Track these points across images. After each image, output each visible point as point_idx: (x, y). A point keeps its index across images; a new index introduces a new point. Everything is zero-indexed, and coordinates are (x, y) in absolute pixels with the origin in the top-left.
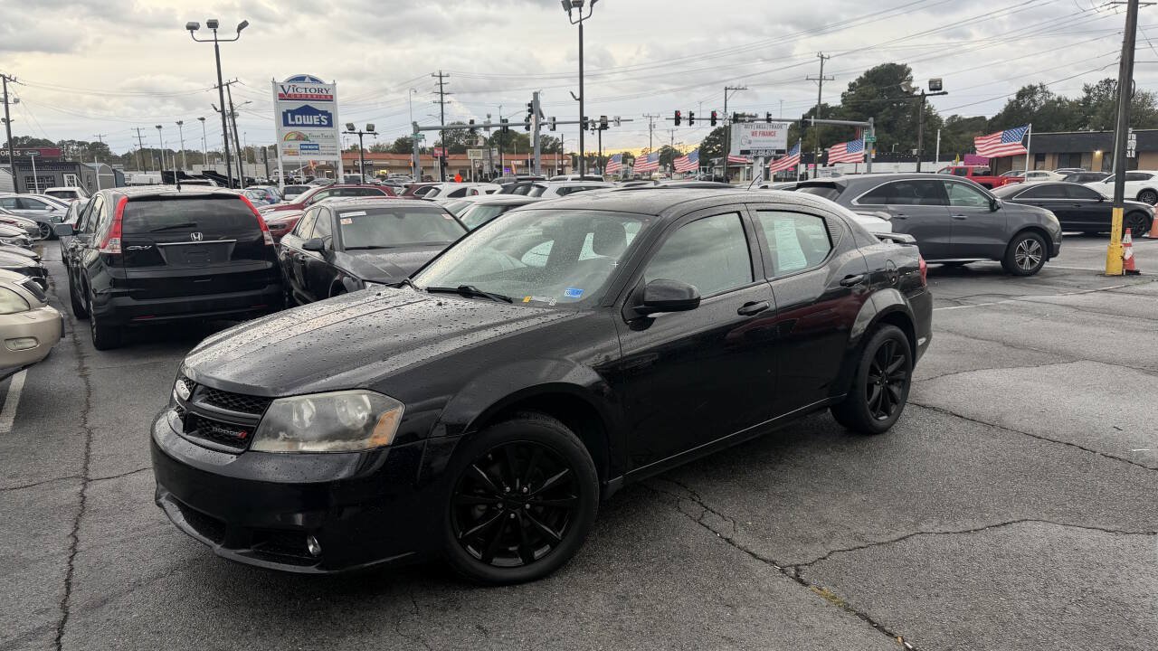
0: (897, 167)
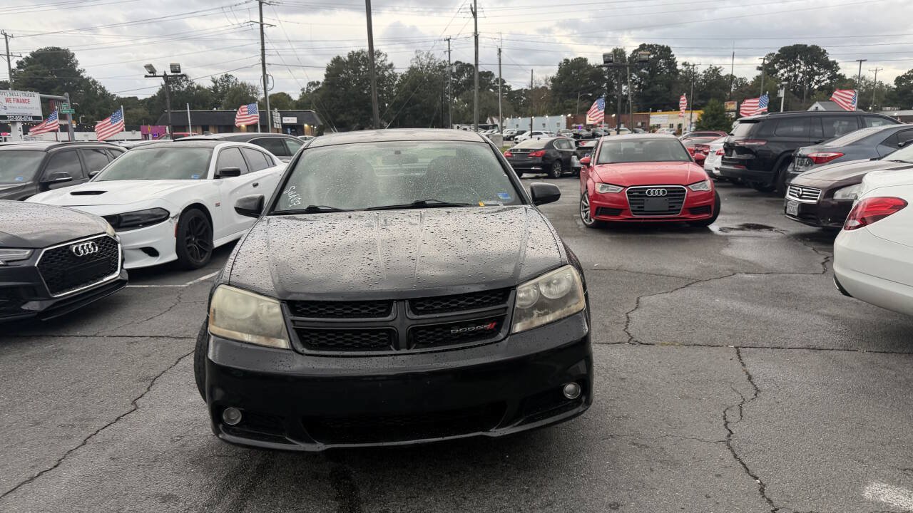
0: (87, 135)
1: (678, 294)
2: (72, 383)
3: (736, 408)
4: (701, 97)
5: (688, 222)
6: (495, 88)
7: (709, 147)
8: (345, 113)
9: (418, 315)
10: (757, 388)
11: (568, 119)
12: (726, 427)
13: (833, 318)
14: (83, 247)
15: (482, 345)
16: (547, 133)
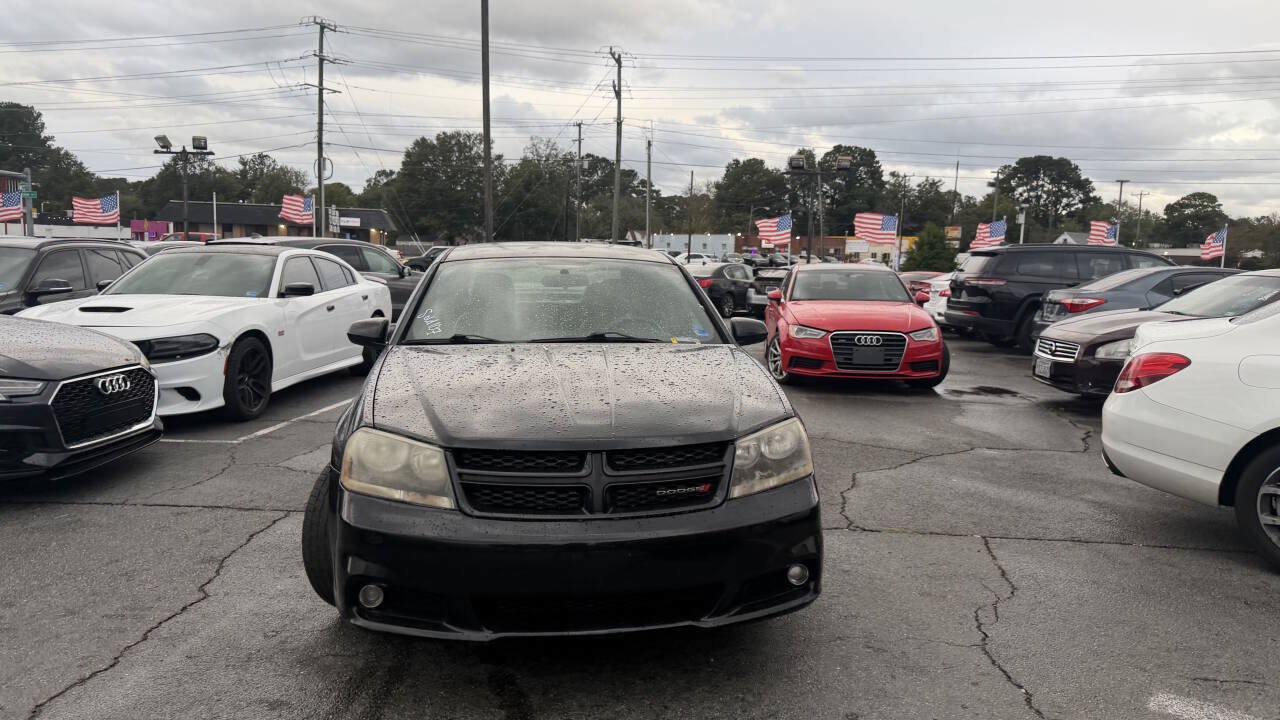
1: (903, 472)
2: (107, 564)
3: (991, 608)
4: (913, 219)
5: (907, 381)
6: (639, 193)
7: (929, 285)
8: (429, 216)
9: (618, 470)
10: (1013, 586)
11: (737, 239)
12: (980, 630)
13: (1100, 505)
14: (111, 381)
15: (695, 511)
16: (709, 257)
